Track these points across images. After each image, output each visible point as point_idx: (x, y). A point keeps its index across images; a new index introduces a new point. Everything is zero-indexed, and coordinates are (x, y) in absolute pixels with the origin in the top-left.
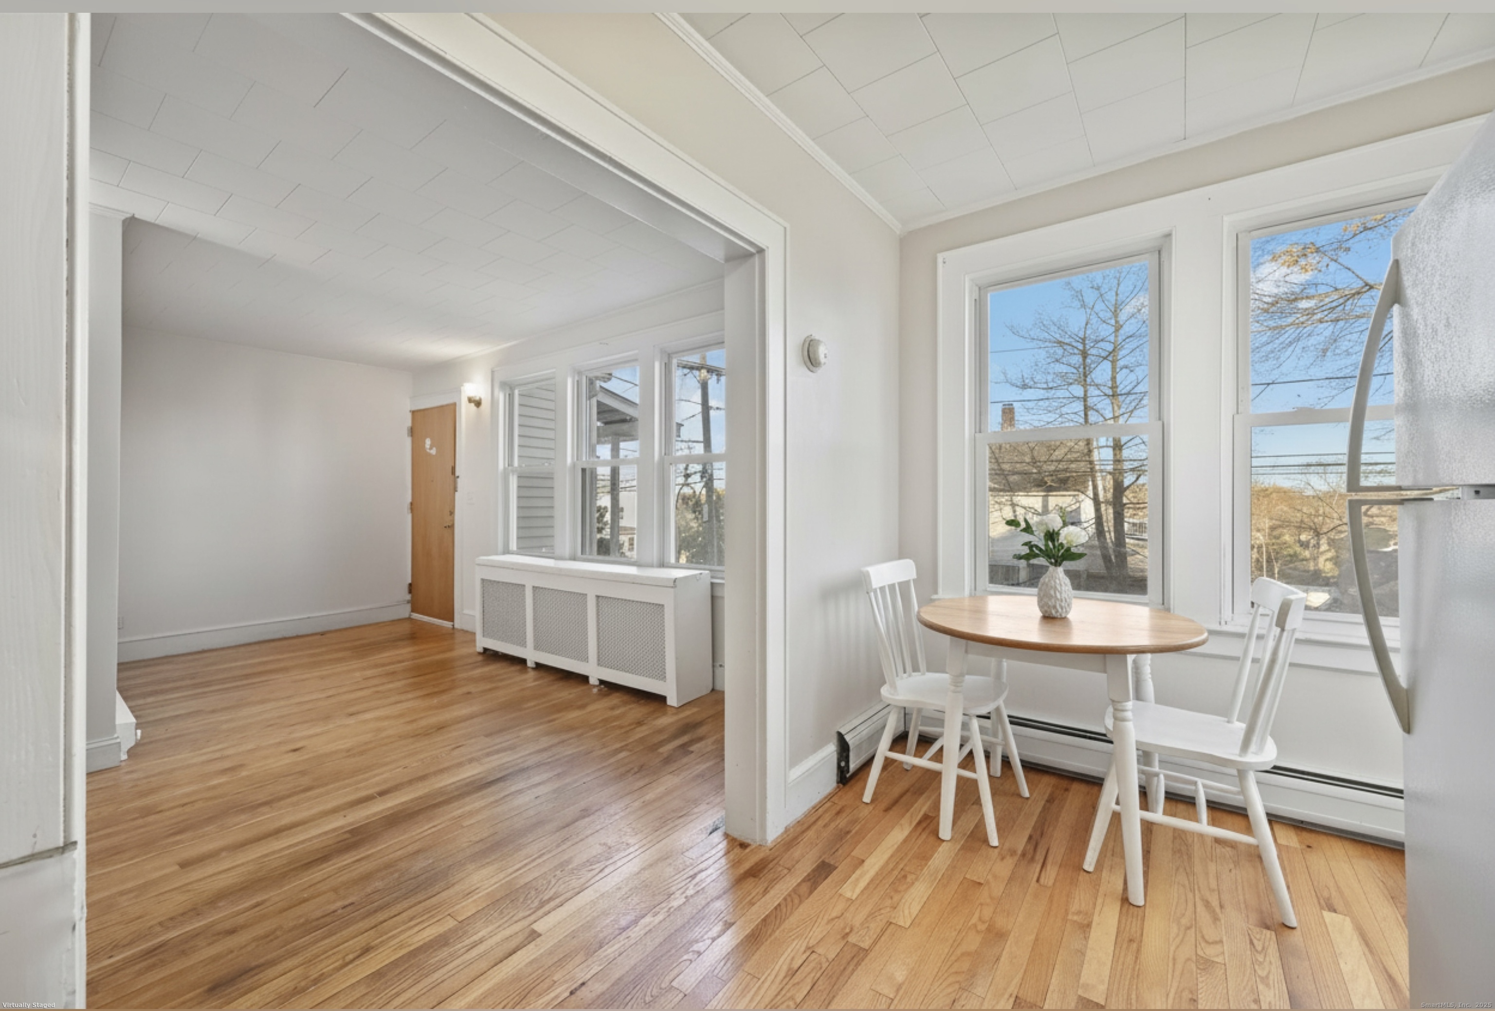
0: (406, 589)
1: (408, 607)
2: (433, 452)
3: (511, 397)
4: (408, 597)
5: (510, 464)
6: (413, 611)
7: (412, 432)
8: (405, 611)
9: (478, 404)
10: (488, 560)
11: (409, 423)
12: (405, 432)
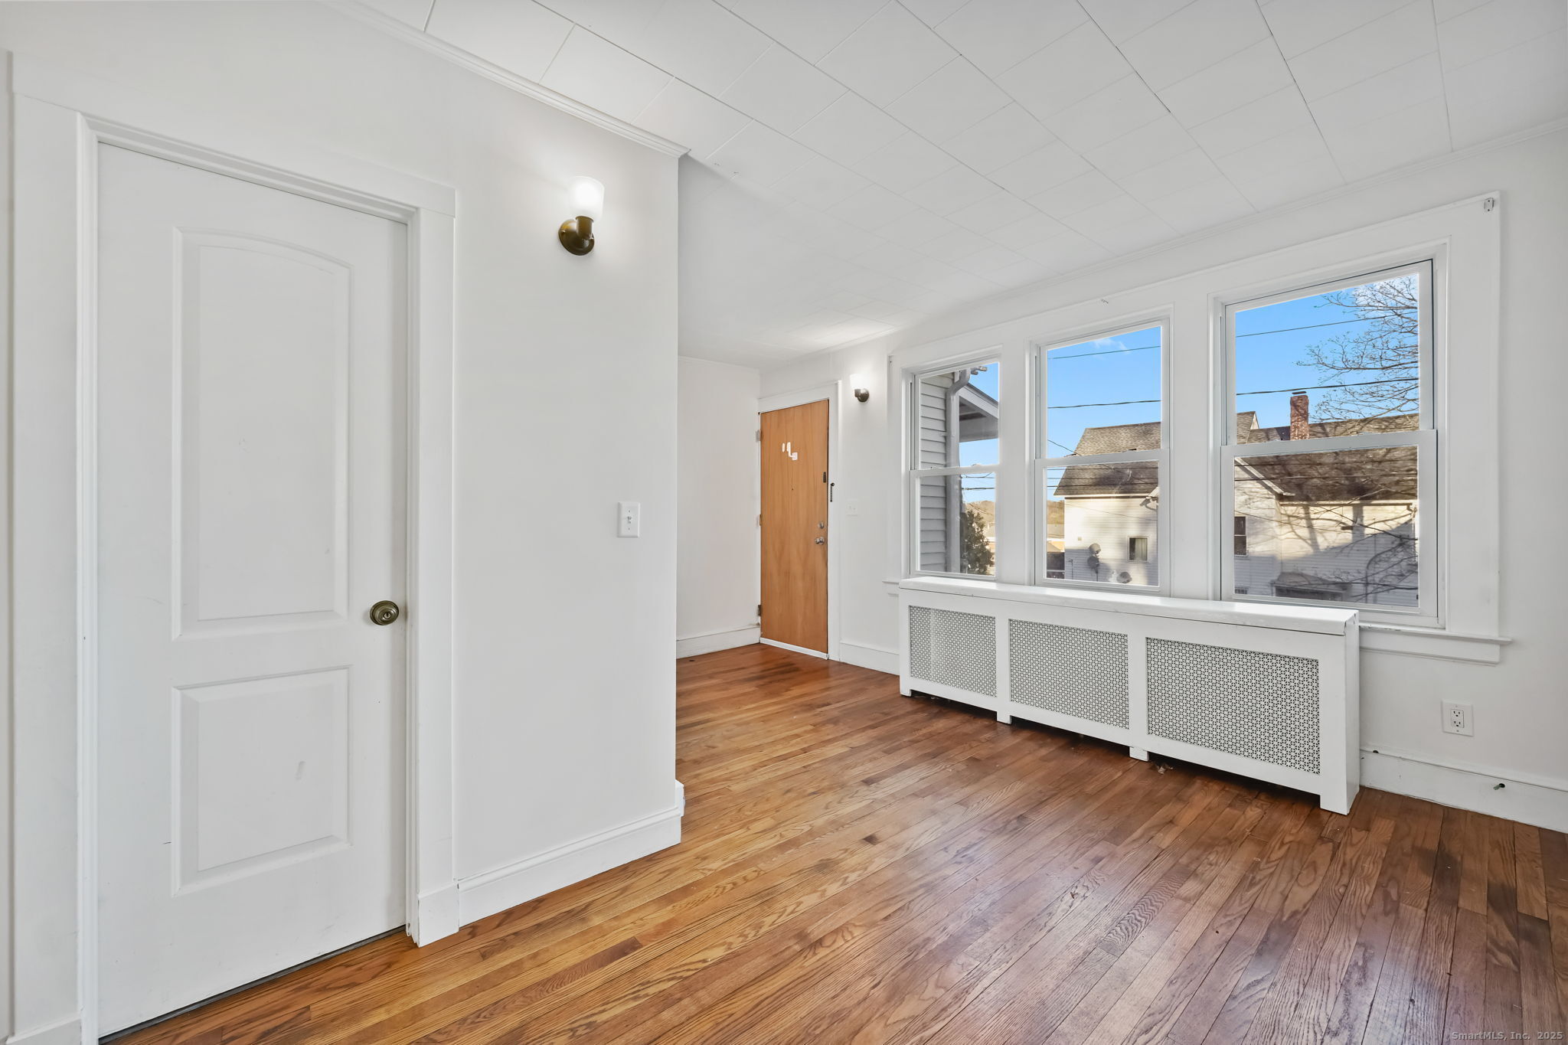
0: (755, 610)
1: (758, 631)
2: (795, 457)
3: (913, 386)
4: (759, 620)
5: (913, 466)
6: (762, 636)
7: (762, 436)
8: (754, 636)
9: (863, 398)
10: (916, 583)
11: (758, 427)
12: (754, 436)
